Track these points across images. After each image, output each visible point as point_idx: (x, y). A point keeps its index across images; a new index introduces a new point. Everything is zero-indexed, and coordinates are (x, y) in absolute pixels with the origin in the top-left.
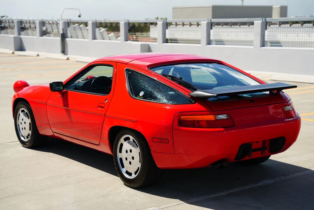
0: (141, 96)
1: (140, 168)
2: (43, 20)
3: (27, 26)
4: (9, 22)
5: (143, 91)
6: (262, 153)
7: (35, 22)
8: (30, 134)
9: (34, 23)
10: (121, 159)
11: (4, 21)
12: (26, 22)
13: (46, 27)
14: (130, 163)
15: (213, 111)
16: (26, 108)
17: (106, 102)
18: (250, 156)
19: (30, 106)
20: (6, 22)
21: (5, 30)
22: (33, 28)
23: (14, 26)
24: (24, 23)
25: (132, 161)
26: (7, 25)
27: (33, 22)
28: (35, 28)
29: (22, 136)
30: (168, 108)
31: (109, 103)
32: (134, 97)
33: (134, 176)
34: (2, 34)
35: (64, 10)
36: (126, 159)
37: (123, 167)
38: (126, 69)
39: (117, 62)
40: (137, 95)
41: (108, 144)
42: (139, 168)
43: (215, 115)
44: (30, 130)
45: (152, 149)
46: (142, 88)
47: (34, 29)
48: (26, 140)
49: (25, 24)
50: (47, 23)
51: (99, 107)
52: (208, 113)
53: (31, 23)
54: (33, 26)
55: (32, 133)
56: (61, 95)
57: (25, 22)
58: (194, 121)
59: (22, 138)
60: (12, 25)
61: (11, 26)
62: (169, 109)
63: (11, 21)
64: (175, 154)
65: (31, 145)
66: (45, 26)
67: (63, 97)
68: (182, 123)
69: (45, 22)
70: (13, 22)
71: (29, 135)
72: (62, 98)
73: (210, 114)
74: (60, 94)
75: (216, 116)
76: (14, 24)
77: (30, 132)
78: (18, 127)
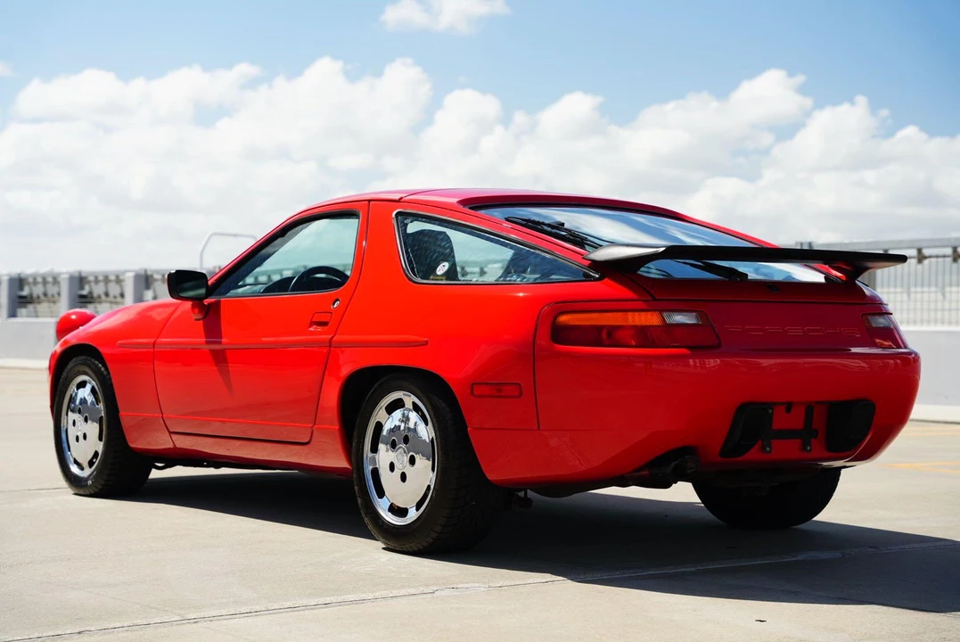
0: (442, 275)
1: (432, 487)
2: (146, 271)
3: (98, 290)
4: (45, 282)
5: (447, 261)
6: (804, 449)
7: (121, 277)
8: (100, 453)
9: (119, 281)
10: (375, 472)
11: (31, 280)
12: (96, 277)
13: (155, 292)
14: (403, 477)
15: (654, 299)
16: (93, 375)
17: (335, 306)
18: (768, 449)
19: (107, 369)
20: (35, 283)
21: (31, 307)
22: (115, 297)
23: (59, 294)
24: (89, 282)
25: (409, 470)
26: (38, 290)
27: (117, 277)
28: (122, 295)
29: (76, 462)
30: (521, 295)
31: (344, 308)
32: (419, 280)
33: (413, 515)
34: (22, 316)
35: (209, 238)
36: (392, 467)
37: (381, 494)
38: (396, 214)
39: (369, 201)
40: (429, 271)
41: (337, 434)
42: (429, 487)
43: (661, 311)
44: (100, 439)
45: (473, 421)
46: (445, 255)
47: (119, 299)
48: (87, 472)
49: (93, 284)
50: (156, 280)
51: (312, 324)
52: (641, 305)
53: (110, 281)
54: (114, 290)
55: (106, 447)
56: (199, 312)
57: (91, 278)
58: (599, 328)
59: (74, 469)
60: (52, 290)
61: (49, 293)
62: (523, 297)
63: (50, 279)
64: (539, 429)
65: (100, 487)
66: (152, 287)
67: (203, 319)
68: (561, 334)
69: (152, 276)
70: (56, 281)
71: (96, 454)
72: (201, 322)
73: (644, 307)
74: (197, 310)
75: (665, 314)
76: (59, 287)
77: (100, 447)
78: (64, 436)
